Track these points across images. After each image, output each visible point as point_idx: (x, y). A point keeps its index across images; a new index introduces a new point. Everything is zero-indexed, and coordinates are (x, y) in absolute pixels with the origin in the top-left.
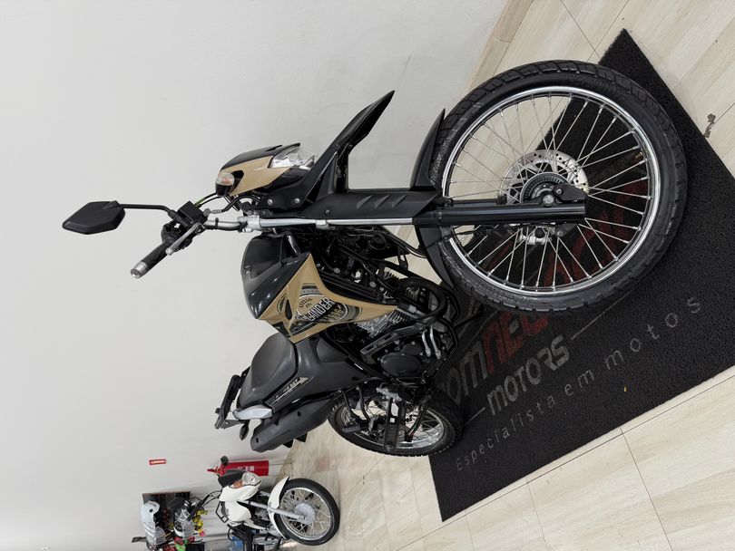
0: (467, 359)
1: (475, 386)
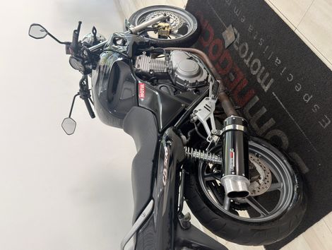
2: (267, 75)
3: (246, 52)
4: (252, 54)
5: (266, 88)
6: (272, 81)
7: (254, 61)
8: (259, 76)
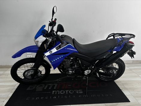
0: (50, 84)
1: (49, 88)
2: (56, 93)
3: (70, 92)
4: (67, 93)
5: (53, 91)
6: (53, 94)
7: (64, 92)
8: (59, 91)
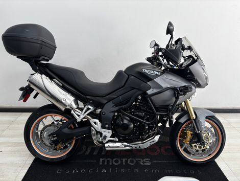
1: (94, 154)
2: (106, 164)
3: (129, 162)
4: (124, 164)
6: (101, 164)
7: (119, 162)
8: (111, 160)
